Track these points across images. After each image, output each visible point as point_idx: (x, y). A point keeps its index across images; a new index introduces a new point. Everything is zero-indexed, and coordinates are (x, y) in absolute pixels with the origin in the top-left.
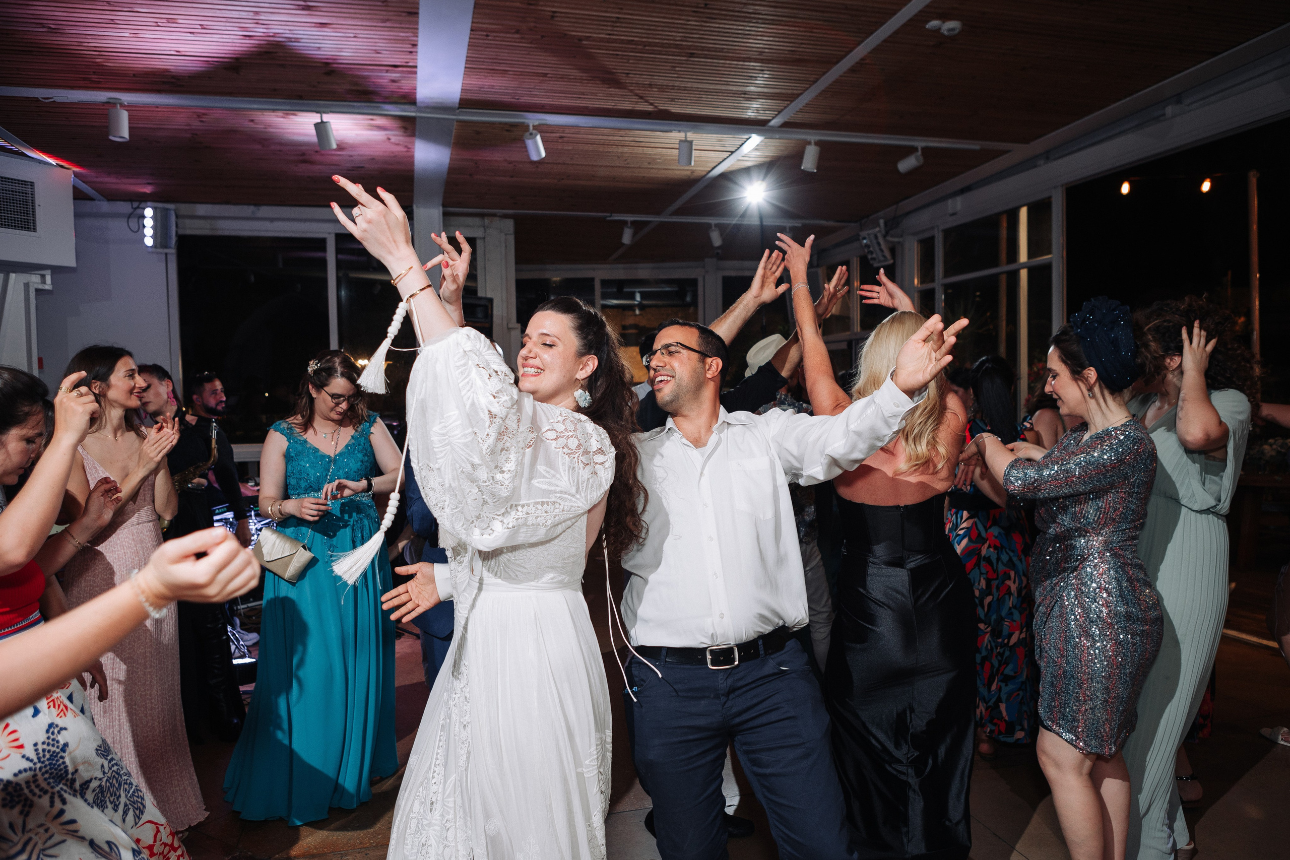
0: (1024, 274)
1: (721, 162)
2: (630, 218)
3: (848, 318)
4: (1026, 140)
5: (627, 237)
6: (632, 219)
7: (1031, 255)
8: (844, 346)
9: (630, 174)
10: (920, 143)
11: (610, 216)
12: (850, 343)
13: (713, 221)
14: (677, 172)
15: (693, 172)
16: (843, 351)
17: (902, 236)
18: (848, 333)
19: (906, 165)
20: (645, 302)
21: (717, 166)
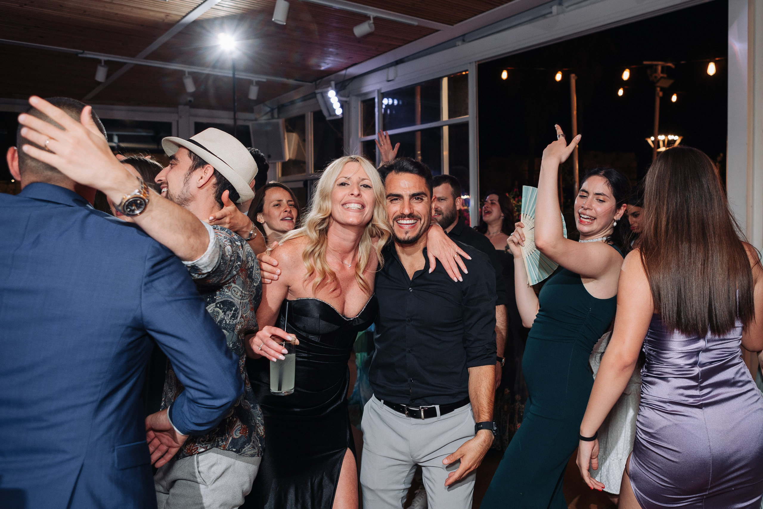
0: (446, 130)
1: (195, 8)
2: (103, 57)
3: (304, 163)
4: (451, 22)
5: (101, 75)
6: (106, 58)
7: (450, 116)
8: (301, 185)
9: (101, 9)
10: (372, 13)
11: (82, 53)
12: (305, 182)
13: (187, 69)
14: (152, 13)
15: (167, 15)
16: (299, 189)
17: (348, 97)
18: (303, 174)
19: (361, 30)
20: (123, 145)
21: (191, 11)
